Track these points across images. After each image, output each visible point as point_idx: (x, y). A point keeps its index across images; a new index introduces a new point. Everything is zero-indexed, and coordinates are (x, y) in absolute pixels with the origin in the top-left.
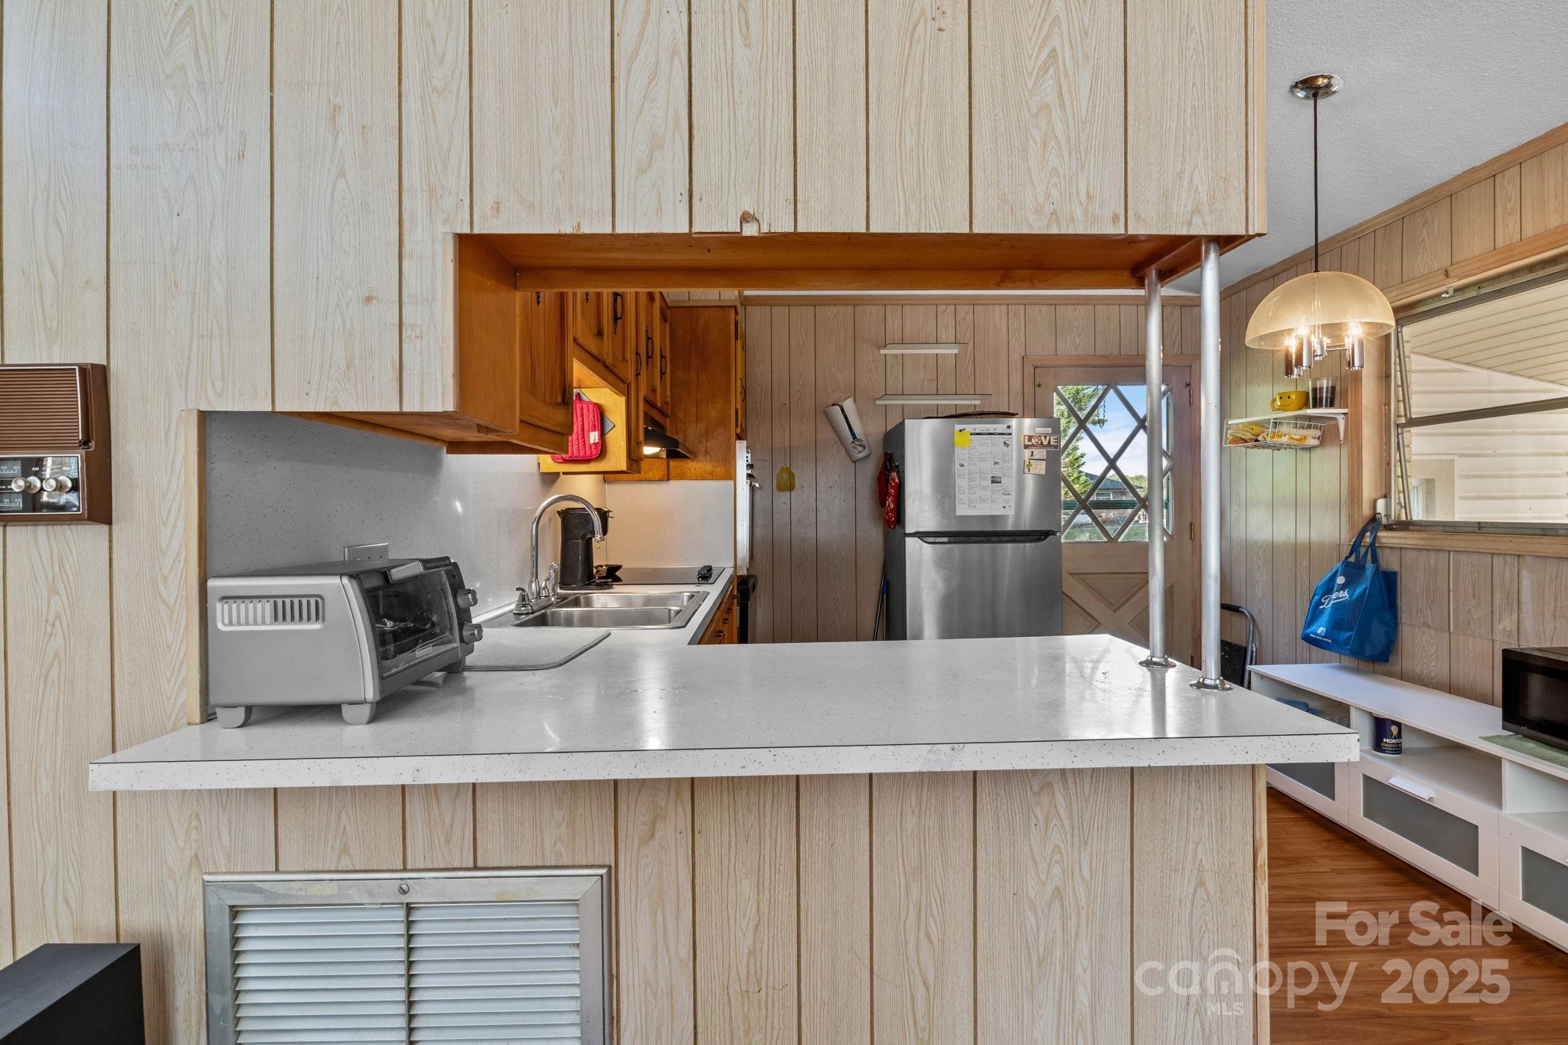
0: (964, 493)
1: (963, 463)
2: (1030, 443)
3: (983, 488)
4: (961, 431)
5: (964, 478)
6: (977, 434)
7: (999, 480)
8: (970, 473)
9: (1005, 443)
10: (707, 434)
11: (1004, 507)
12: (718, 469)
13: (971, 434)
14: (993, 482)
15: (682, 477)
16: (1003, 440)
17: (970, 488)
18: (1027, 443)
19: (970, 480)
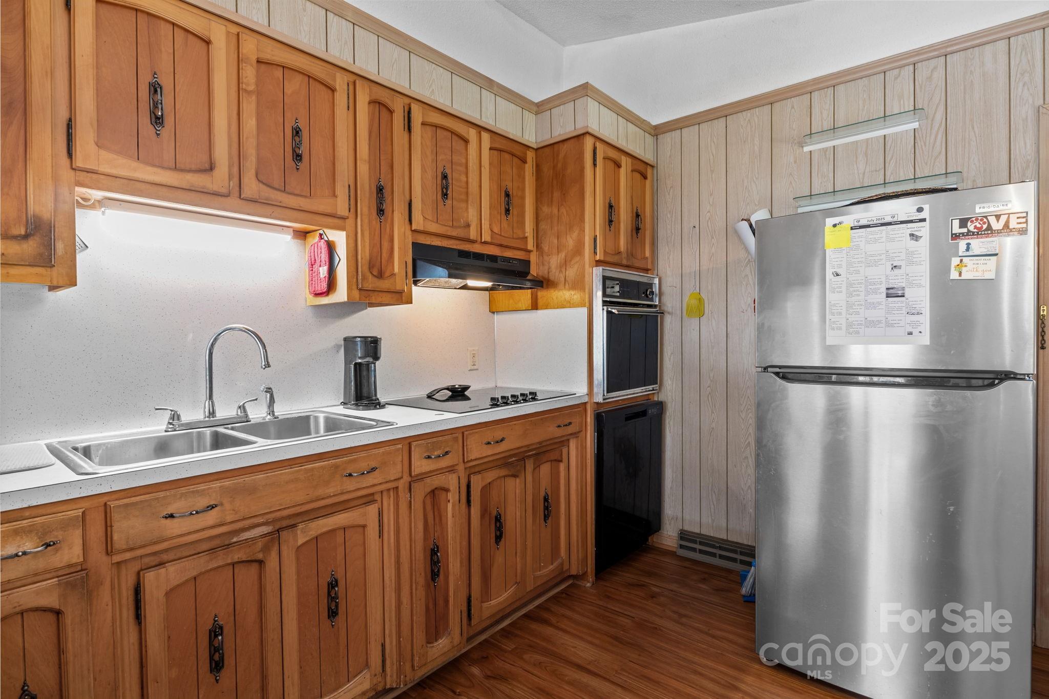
0: (840, 314)
1: (839, 271)
2: (965, 230)
3: (873, 306)
4: (835, 226)
5: (841, 292)
6: (861, 227)
7: (900, 293)
8: (850, 285)
9: (912, 235)
10: (565, 264)
11: (910, 333)
12: (575, 297)
13: (852, 228)
14: (888, 296)
15: (547, 307)
16: (909, 232)
17: (849, 306)
18: (957, 229)
19: (850, 295)
